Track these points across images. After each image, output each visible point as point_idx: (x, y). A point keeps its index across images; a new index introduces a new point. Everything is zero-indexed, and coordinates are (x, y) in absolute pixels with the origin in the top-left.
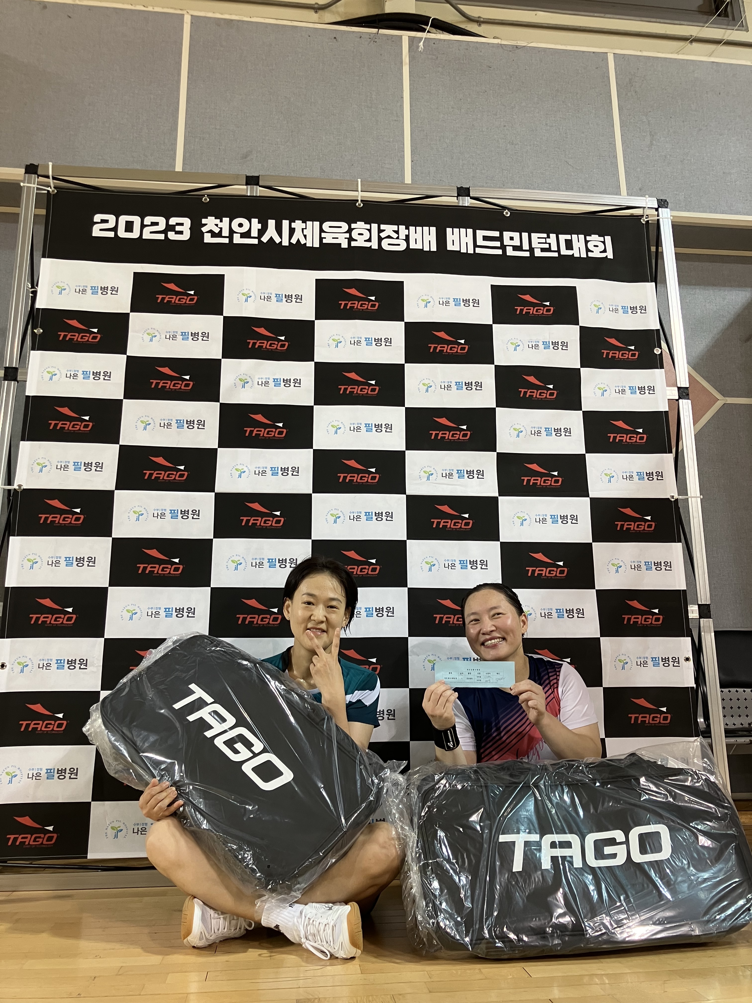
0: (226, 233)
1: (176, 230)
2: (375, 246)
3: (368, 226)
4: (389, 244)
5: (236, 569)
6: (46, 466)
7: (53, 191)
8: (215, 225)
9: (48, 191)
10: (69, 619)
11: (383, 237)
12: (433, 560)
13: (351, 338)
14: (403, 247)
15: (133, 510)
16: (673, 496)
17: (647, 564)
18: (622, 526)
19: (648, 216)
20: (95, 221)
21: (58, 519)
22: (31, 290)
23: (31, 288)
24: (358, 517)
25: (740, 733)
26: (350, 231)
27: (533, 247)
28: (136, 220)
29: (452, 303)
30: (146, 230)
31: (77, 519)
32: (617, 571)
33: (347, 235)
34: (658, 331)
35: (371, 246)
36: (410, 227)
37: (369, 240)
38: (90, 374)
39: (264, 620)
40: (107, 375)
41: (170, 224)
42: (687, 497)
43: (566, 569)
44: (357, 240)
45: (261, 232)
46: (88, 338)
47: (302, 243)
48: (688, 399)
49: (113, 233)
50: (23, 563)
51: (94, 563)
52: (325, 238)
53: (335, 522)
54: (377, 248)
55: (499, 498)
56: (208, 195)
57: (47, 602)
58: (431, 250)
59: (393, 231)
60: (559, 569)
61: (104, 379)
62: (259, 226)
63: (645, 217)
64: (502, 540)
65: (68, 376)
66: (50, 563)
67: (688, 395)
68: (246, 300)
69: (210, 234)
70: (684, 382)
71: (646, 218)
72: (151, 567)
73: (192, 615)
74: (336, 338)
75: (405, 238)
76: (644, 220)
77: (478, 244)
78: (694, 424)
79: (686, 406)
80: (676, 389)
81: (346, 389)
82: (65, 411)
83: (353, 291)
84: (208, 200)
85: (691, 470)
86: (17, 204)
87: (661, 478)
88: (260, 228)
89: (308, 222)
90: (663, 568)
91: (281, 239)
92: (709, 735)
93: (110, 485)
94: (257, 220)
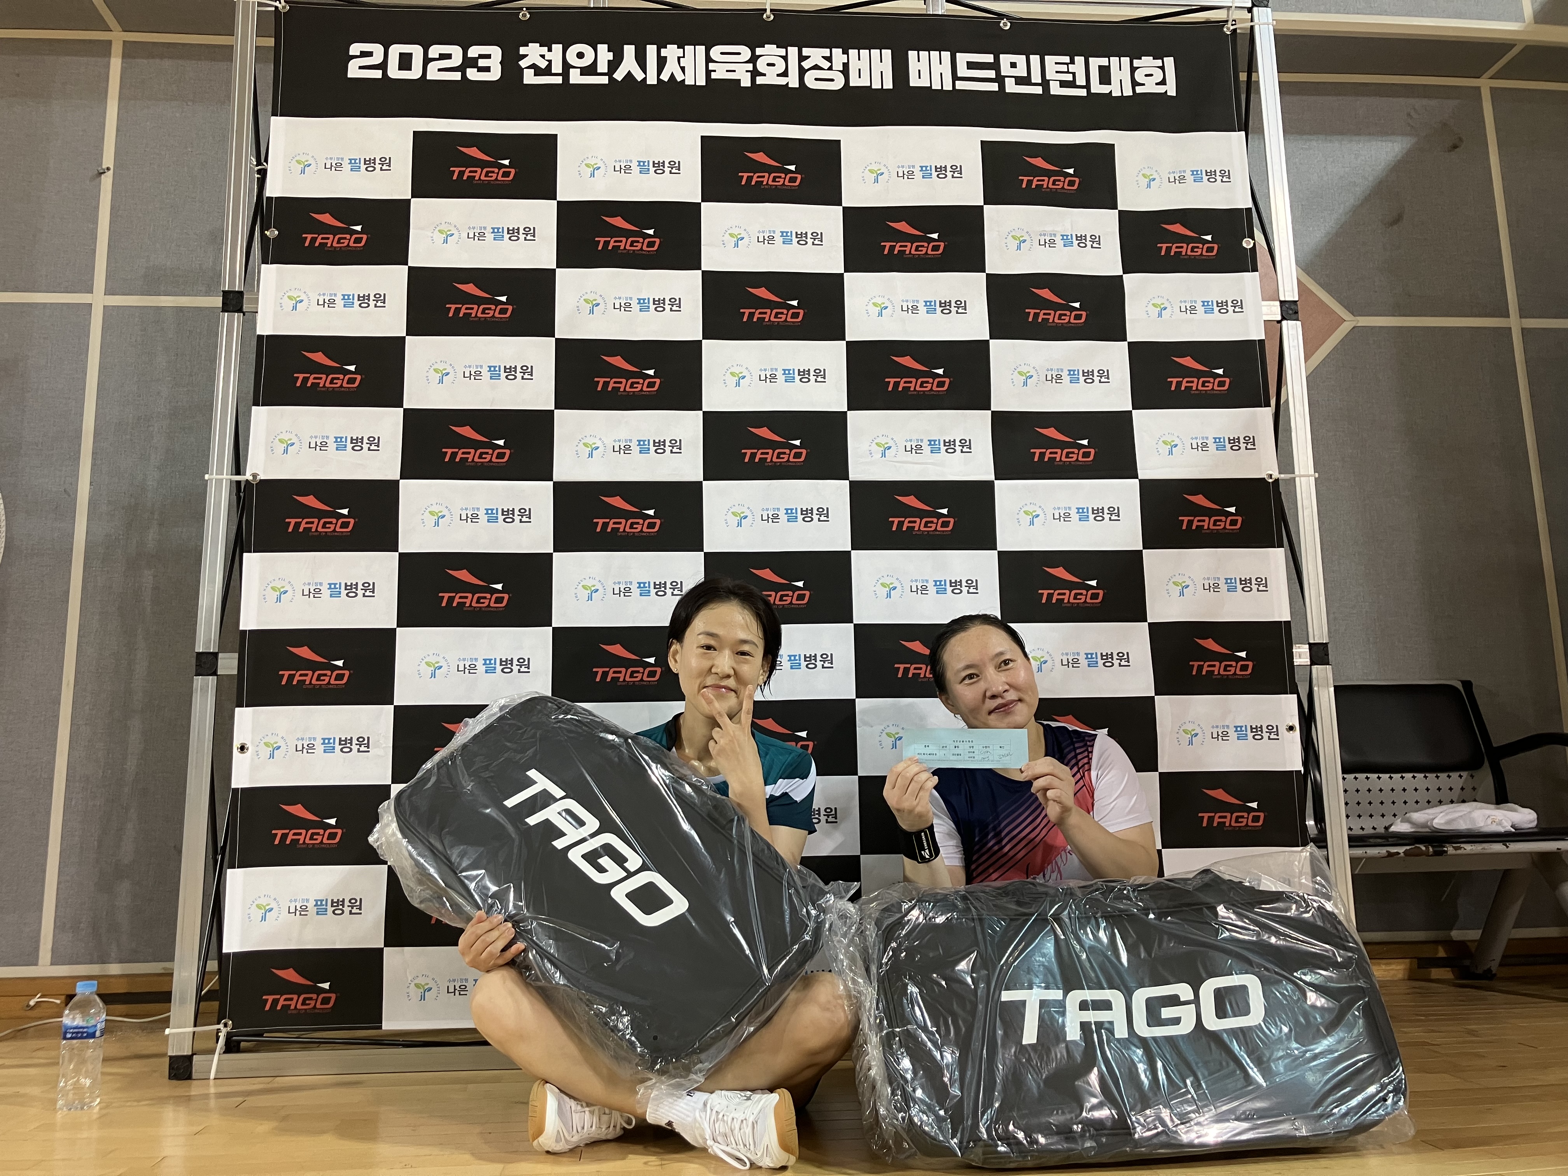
0: (557, 68)
1: (480, 65)
2: (794, 83)
3: (782, 52)
4: (816, 79)
5: (590, 598)
6: (293, 444)
7: (284, 7)
8: (541, 56)
9: (276, 8)
10: (340, 677)
11: (806, 68)
12: (893, 580)
13: (759, 232)
14: (838, 84)
15: (429, 510)
16: (1271, 475)
17: (1229, 581)
18: (1190, 523)
19: (1235, 21)
20: (351, 54)
21: (316, 525)
22: (256, 168)
23: (257, 165)
24: (776, 517)
25: (1371, 840)
26: (754, 59)
27: (1047, 78)
28: (416, 50)
29: (918, 174)
30: (432, 67)
31: (345, 525)
32: (1182, 594)
33: (750, 67)
34: (1249, 210)
35: (788, 83)
36: (850, 51)
37: (785, 74)
38: (353, 299)
39: (635, 675)
40: (381, 299)
41: (469, 55)
42: (1292, 476)
43: (1101, 592)
44: (764, 75)
45: (614, 65)
46: (348, 241)
47: (679, 80)
48: (1297, 320)
49: (381, 71)
50: (265, 593)
51: (373, 592)
52: (715, 71)
53: (740, 524)
54: (798, 86)
55: (996, 482)
56: (527, 9)
57: (305, 652)
58: (884, 88)
59: (823, 57)
60: (1090, 592)
61: (376, 306)
62: (610, 56)
63: (1230, 23)
64: (1000, 548)
65: (321, 302)
66: (306, 592)
67: (1296, 313)
68: (593, 175)
69: (533, 70)
70: (1290, 293)
71: (1232, 25)
72: (461, 597)
73: (526, 670)
74: (736, 231)
75: (841, 69)
76: (1228, 29)
77: (959, 75)
78: (1306, 360)
79: (1292, 331)
80: (1278, 303)
81: (751, 315)
82: (319, 357)
83: (760, 157)
84: (528, 16)
85: (1301, 433)
86: (230, 31)
87: (1252, 447)
88: (612, 59)
89: (686, 47)
90: (1254, 587)
91: (645, 73)
92: (1324, 844)
93: (392, 471)
94: (606, 46)
